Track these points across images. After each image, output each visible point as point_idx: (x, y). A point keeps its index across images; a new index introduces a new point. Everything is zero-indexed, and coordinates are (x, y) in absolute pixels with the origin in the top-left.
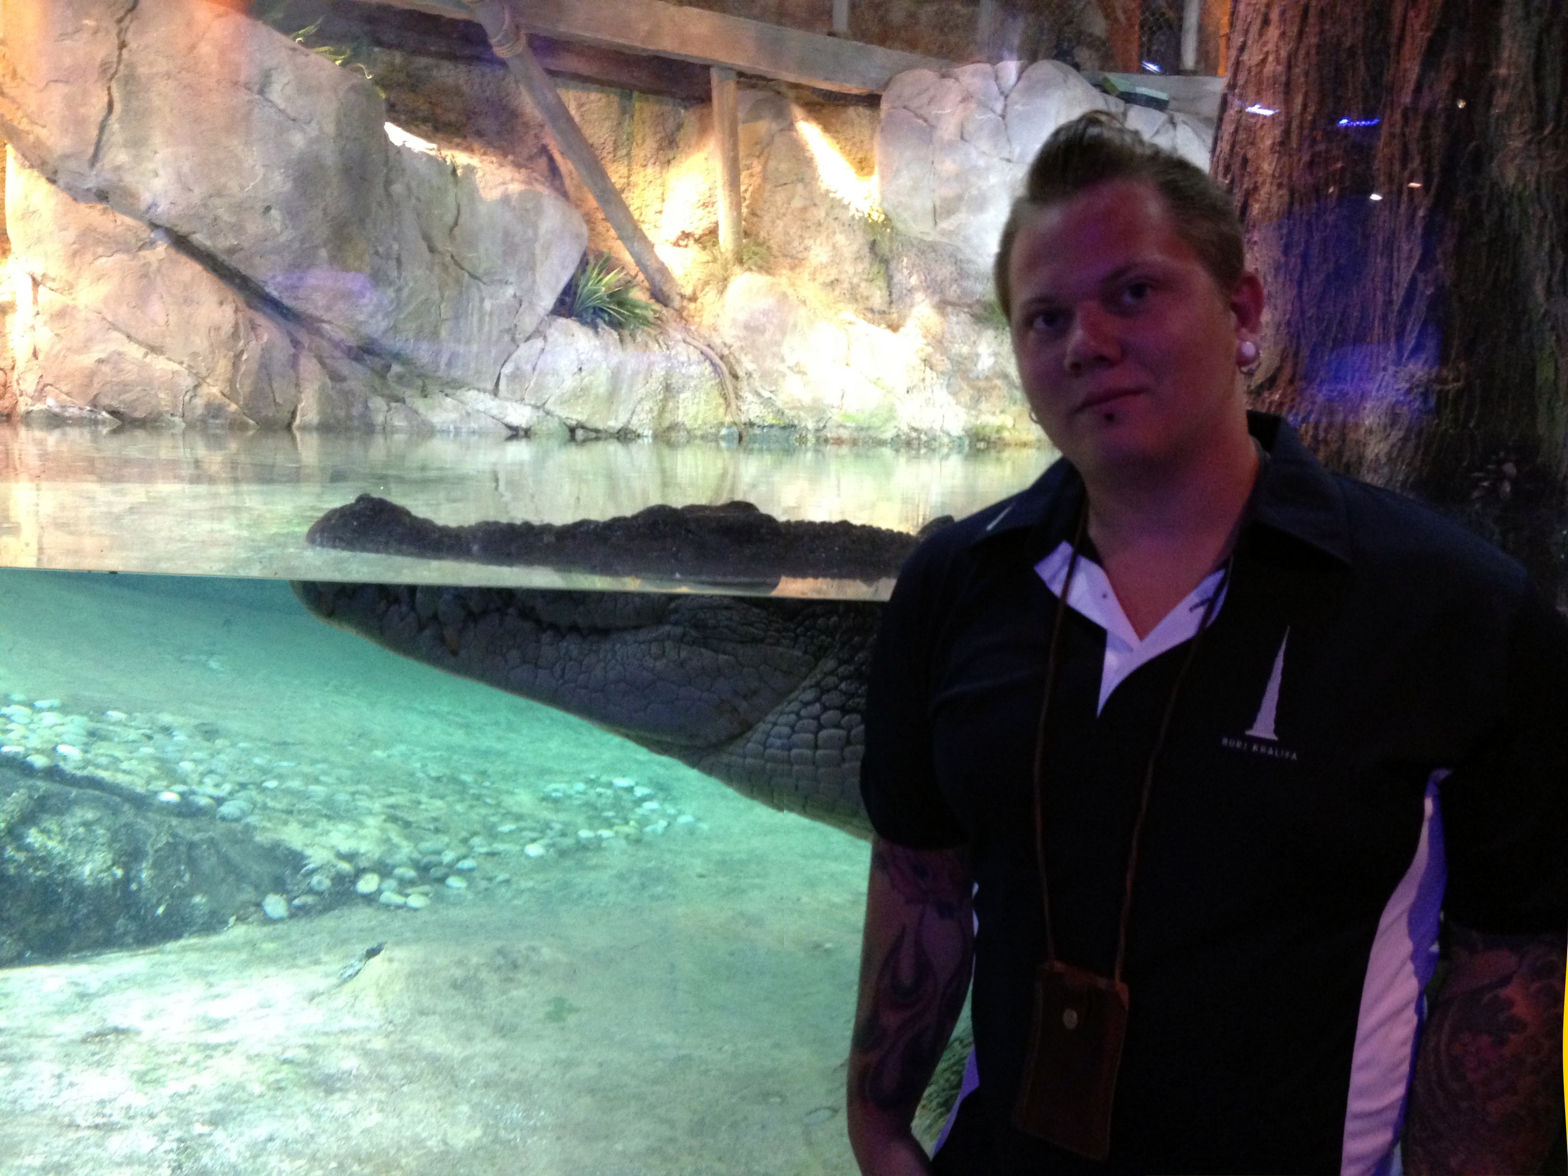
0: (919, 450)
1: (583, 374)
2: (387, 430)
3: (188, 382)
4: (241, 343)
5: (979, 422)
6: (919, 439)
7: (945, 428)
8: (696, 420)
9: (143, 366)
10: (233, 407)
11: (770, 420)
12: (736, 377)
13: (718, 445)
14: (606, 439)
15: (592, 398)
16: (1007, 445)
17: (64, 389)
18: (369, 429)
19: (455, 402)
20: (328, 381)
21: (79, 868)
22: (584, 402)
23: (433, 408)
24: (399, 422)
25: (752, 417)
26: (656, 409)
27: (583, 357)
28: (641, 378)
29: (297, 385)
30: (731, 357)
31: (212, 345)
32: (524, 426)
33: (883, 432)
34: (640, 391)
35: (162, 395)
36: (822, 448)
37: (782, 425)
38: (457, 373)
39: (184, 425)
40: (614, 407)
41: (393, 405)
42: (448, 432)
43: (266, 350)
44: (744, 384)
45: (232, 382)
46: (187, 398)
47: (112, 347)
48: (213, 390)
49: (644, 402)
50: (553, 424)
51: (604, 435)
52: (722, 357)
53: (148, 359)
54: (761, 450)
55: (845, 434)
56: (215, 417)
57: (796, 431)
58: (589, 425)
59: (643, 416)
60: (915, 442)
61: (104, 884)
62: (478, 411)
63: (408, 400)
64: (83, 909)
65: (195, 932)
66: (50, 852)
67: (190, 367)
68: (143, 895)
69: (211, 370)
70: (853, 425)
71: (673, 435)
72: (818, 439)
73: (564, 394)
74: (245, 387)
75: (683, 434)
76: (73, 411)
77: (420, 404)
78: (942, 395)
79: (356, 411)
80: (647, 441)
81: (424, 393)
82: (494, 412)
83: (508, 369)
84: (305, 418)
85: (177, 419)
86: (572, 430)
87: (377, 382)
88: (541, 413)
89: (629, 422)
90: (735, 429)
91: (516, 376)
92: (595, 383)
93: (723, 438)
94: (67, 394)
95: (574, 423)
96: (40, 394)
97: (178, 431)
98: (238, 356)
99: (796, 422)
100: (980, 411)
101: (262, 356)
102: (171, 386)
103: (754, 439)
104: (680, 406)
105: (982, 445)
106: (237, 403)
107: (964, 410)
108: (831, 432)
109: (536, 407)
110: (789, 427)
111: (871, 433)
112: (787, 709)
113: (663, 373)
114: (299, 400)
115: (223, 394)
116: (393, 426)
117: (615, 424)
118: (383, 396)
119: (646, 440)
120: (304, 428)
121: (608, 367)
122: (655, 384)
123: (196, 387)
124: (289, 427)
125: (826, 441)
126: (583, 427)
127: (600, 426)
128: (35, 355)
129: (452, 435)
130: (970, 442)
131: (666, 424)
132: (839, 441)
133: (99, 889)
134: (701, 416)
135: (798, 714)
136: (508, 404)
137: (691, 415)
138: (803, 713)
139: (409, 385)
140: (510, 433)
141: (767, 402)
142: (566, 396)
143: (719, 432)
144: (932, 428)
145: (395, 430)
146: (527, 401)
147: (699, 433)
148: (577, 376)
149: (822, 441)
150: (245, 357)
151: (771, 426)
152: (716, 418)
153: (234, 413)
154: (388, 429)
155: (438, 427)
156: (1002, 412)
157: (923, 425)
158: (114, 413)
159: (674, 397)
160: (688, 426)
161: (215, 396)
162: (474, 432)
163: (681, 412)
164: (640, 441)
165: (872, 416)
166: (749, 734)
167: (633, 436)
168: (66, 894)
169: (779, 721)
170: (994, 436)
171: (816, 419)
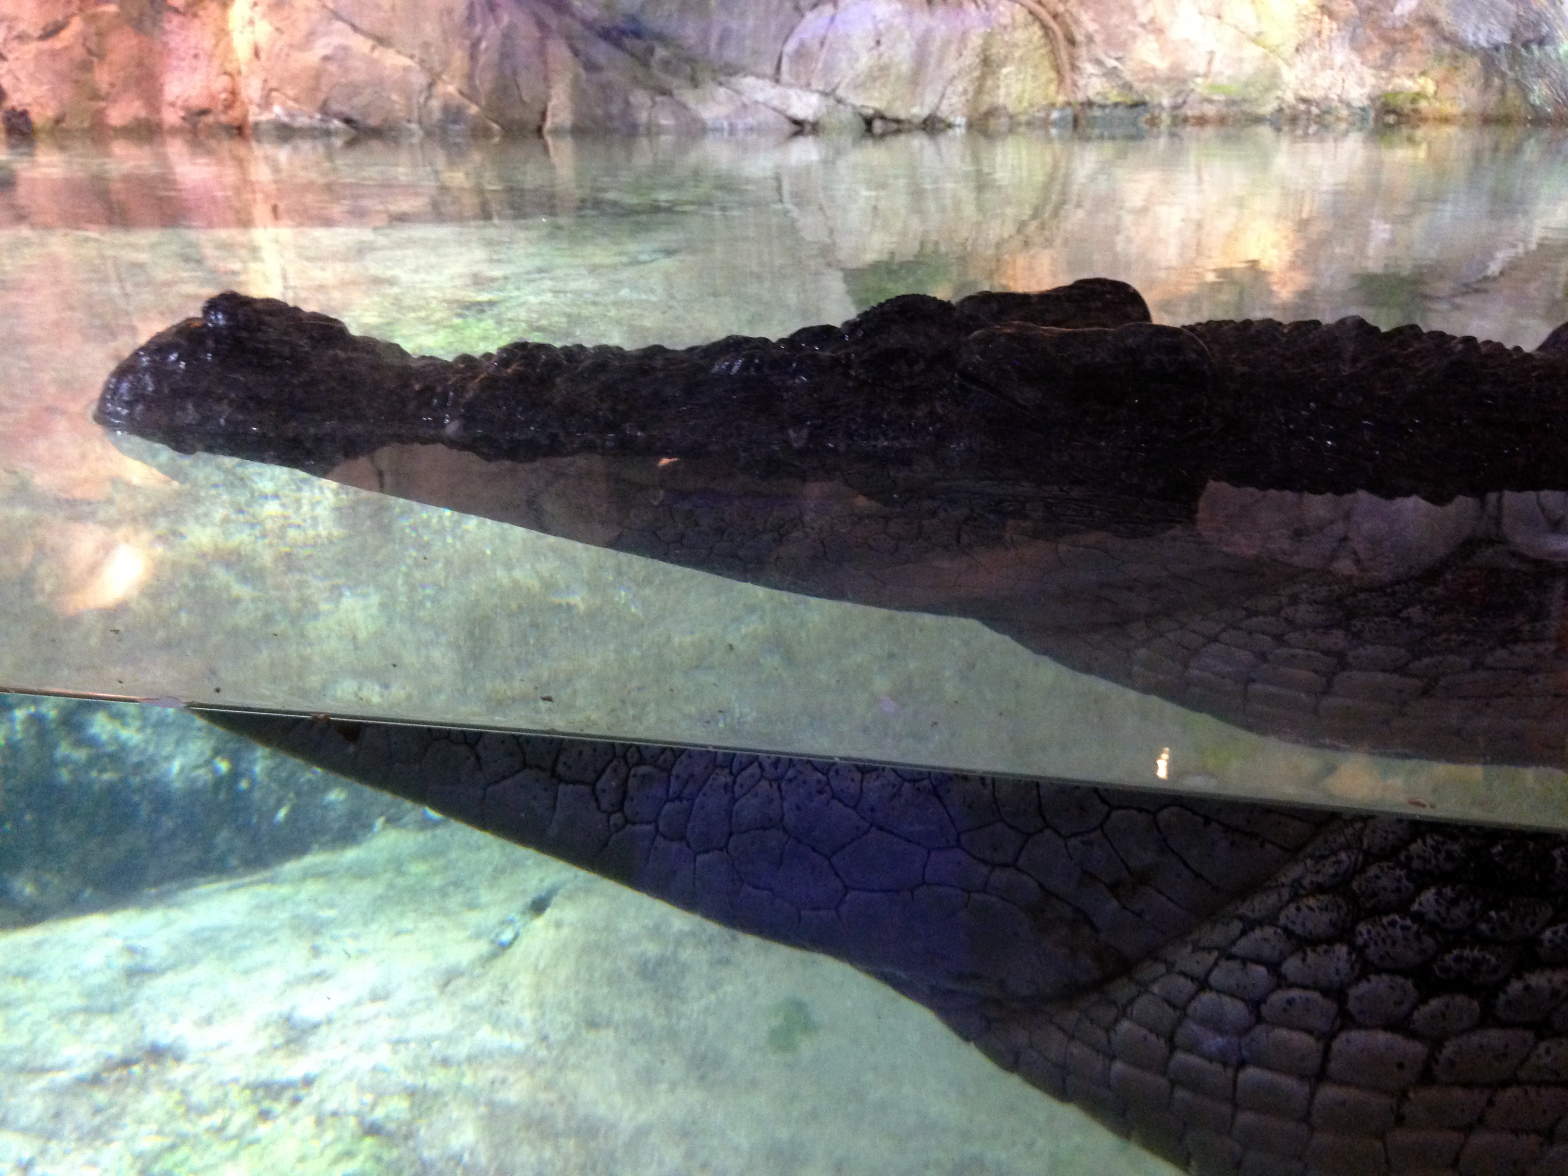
0: (1307, 127)
1: (882, 48)
2: (653, 131)
3: (419, 80)
4: (478, 29)
5: (1390, 88)
6: (1308, 112)
7: (1344, 97)
8: (1020, 102)
9: (373, 63)
10: (474, 109)
11: (1114, 96)
12: (1072, 42)
13: (1047, 133)
14: (910, 131)
15: (892, 78)
16: (1424, 120)
17: (291, 93)
18: (632, 131)
19: (729, 92)
20: (581, 71)
21: (165, 765)
22: (884, 85)
23: (702, 101)
24: (666, 121)
25: (1091, 94)
26: (971, 89)
27: (881, 26)
28: (953, 49)
29: (546, 79)
30: (1067, 15)
31: (444, 32)
32: (811, 119)
33: (1261, 105)
34: (952, 66)
35: (394, 97)
36: (1178, 130)
37: (1129, 101)
38: (731, 54)
39: (421, 133)
40: (920, 89)
41: (659, 99)
42: (720, 130)
43: (507, 36)
44: (1083, 51)
45: (470, 77)
46: (422, 100)
47: (337, 40)
48: (450, 88)
49: (956, 82)
50: (845, 115)
51: (907, 126)
52: (1055, 16)
53: (376, 54)
54: (1101, 137)
55: (1210, 110)
56: (455, 122)
57: (1147, 111)
58: (888, 114)
59: (955, 100)
60: (1304, 117)
61: (200, 784)
62: (757, 102)
63: (675, 92)
64: (168, 823)
65: (326, 843)
66: (123, 747)
67: (422, 62)
68: (257, 795)
69: (446, 63)
70: (1222, 98)
71: (992, 122)
72: (1174, 118)
73: (858, 75)
74: (486, 82)
75: (1004, 120)
76: (302, 121)
77: (688, 96)
78: (1341, 55)
79: (615, 109)
80: (959, 132)
81: (694, 82)
82: (776, 103)
83: (791, 46)
84: (557, 120)
85: (414, 126)
86: (868, 122)
87: (640, 72)
88: (831, 102)
89: (937, 108)
90: (1069, 111)
91: (802, 55)
92: (896, 59)
93: (1054, 124)
94: (296, 100)
95: (870, 112)
96: (266, 103)
97: (415, 140)
98: (475, 45)
99: (1147, 98)
100: (1393, 71)
101: (503, 44)
102: (404, 87)
103: (1093, 122)
104: (1002, 84)
105: (1391, 119)
106: (478, 104)
107: (1372, 71)
108: (1191, 108)
109: (825, 94)
110: (1139, 105)
111: (1246, 107)
112: (1243, 946)
113: (980, 41)
114: (548, 98)
115: (461, 93)
116: (658, 126)
117: (919, 111)
118: (646, 88)
119: (958, 130)
120: (557, 132)
121: (912, 37)
122: (970, 58)
123: (431, 85)
124: (539, 131)
125: (1185, 120)
126: (883, 118)
127: (902, 115)
128: (257, 54)
129: (726, 134)
130: (1377, 116)
131: (984, 108)
132: (1202, 121)
133: (193, 793)
134: (1027, 96)
135: (1274, 967)
136: (792, 92)
137: (1014, 96)
138: (1292, 966)
139: (675, 73)
140: (795, 128)
141: (1112, 74)
142: (860, 80)
143: (1048, 115)
144: (1326, 98)
145: (661, 130)
146: (814, 87)
147: (1023, 118)
148: (875, 52)
149: (1179, 120)
150: (483, 45)
151: (1116, 105)
152: (1046, 97)
153: (475, 116)
154: (654, 129)
155: (710, 124)
156: (1423, 73)
157: (1316, 94)
158: (348, 121)
159: (994, 73)
160: (1011, 110)
161: (450, 94)
162: (751, 129)
163: (1002, 92)
164: (950, 132)
165: (1247, 85)
166: (1122, 990)
167: (942, 126)
168: (145, 803)
169: (1216, 977)
170: (1408, 107)
171: (1173, 92)
